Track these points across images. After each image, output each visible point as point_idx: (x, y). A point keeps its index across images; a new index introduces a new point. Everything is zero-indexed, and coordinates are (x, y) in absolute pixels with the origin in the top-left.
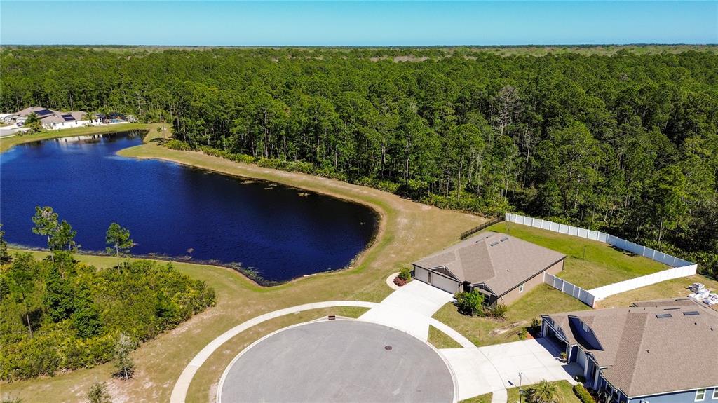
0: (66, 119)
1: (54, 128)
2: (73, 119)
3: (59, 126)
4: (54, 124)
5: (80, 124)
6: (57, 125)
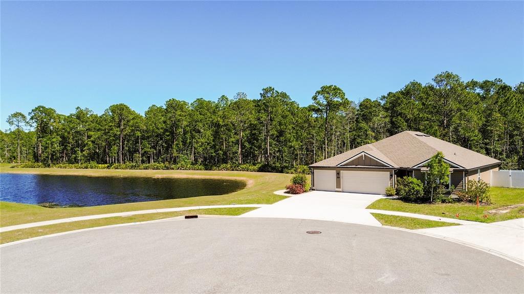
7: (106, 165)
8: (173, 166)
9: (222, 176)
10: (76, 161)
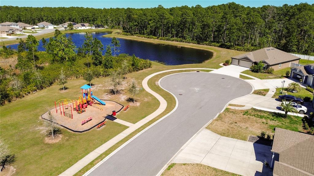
0: (82, 26)
1: (78, 29)
2: (85, 26)
3: (80, 28)
4: (78, 28)
5: (87, 28)
6: (79, 28)
7: (157, 37)
8: (184, 40)
9: (204, 48)
10: (144, 34)
